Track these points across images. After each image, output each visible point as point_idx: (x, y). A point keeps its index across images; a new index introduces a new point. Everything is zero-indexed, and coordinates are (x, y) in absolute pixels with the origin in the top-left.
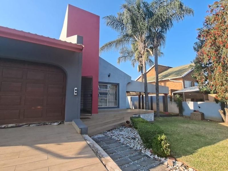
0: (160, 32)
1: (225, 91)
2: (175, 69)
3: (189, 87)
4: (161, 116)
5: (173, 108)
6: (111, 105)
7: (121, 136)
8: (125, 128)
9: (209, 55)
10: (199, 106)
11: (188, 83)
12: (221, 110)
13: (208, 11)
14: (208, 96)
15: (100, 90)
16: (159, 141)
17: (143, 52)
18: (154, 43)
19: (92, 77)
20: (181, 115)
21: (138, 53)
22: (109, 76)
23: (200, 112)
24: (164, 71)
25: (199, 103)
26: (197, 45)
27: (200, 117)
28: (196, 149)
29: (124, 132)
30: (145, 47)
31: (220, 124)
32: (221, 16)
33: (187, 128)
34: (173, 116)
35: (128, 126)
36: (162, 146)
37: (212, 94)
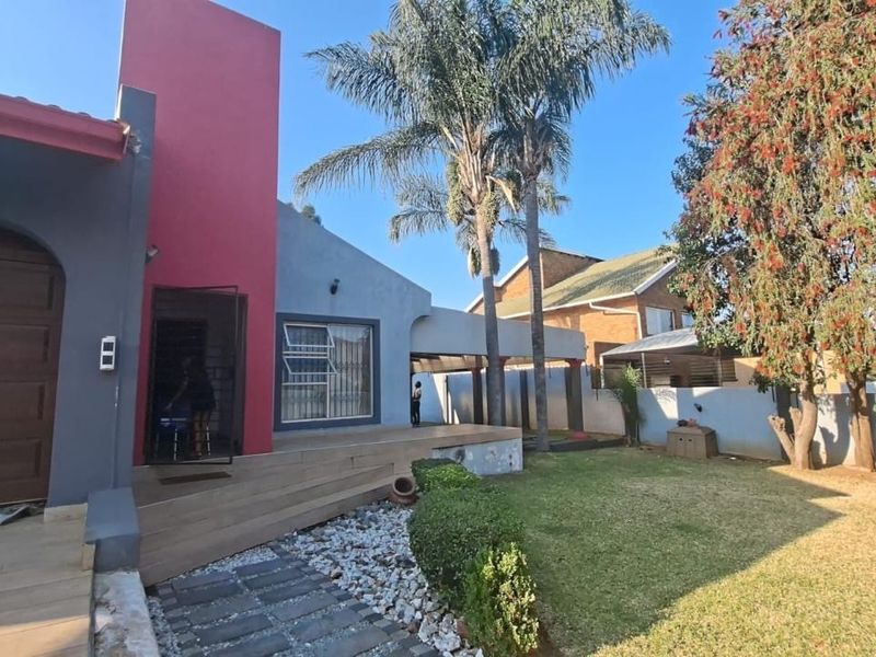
0: (543, 115)
1: (791, 344)
2: (612, 264)
3: (663, 331)
4: (553, 449)
5: (605, 414)
6: (344, 414)
7: (353, 554)
8: (390, 509)
9: (730, 201)
10: (696, 405)
11: (656, 316)
12: (777, 418)
13: (719, 33)
14: (732, 365)
15: (295, 349)
16: (490, 582)
17: (480, 192)
18: (522, 158)
19: (233, 290)
20: (633, 442)
21: (457, 198)
22: (334, 290)
23: (700, 428)
24: (572, 274)
25: (698, 391)
26: (685, 165)
27: (702, 447)
28: (667, 600)
29: (377, 529)
30: (485, 170)
31: (775, 473)
32: (767, 49)
33: (645, 495)
34: (602, 447)
35: (405, 501)
36: (500, 609)
37: (746, 356)
